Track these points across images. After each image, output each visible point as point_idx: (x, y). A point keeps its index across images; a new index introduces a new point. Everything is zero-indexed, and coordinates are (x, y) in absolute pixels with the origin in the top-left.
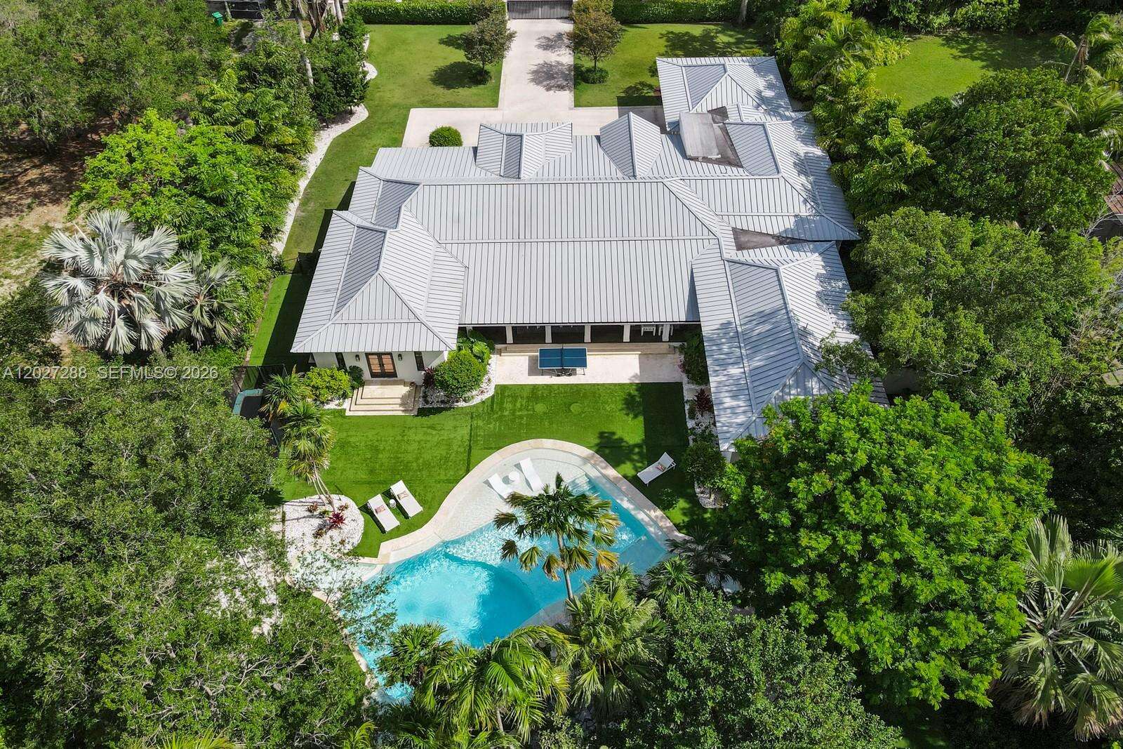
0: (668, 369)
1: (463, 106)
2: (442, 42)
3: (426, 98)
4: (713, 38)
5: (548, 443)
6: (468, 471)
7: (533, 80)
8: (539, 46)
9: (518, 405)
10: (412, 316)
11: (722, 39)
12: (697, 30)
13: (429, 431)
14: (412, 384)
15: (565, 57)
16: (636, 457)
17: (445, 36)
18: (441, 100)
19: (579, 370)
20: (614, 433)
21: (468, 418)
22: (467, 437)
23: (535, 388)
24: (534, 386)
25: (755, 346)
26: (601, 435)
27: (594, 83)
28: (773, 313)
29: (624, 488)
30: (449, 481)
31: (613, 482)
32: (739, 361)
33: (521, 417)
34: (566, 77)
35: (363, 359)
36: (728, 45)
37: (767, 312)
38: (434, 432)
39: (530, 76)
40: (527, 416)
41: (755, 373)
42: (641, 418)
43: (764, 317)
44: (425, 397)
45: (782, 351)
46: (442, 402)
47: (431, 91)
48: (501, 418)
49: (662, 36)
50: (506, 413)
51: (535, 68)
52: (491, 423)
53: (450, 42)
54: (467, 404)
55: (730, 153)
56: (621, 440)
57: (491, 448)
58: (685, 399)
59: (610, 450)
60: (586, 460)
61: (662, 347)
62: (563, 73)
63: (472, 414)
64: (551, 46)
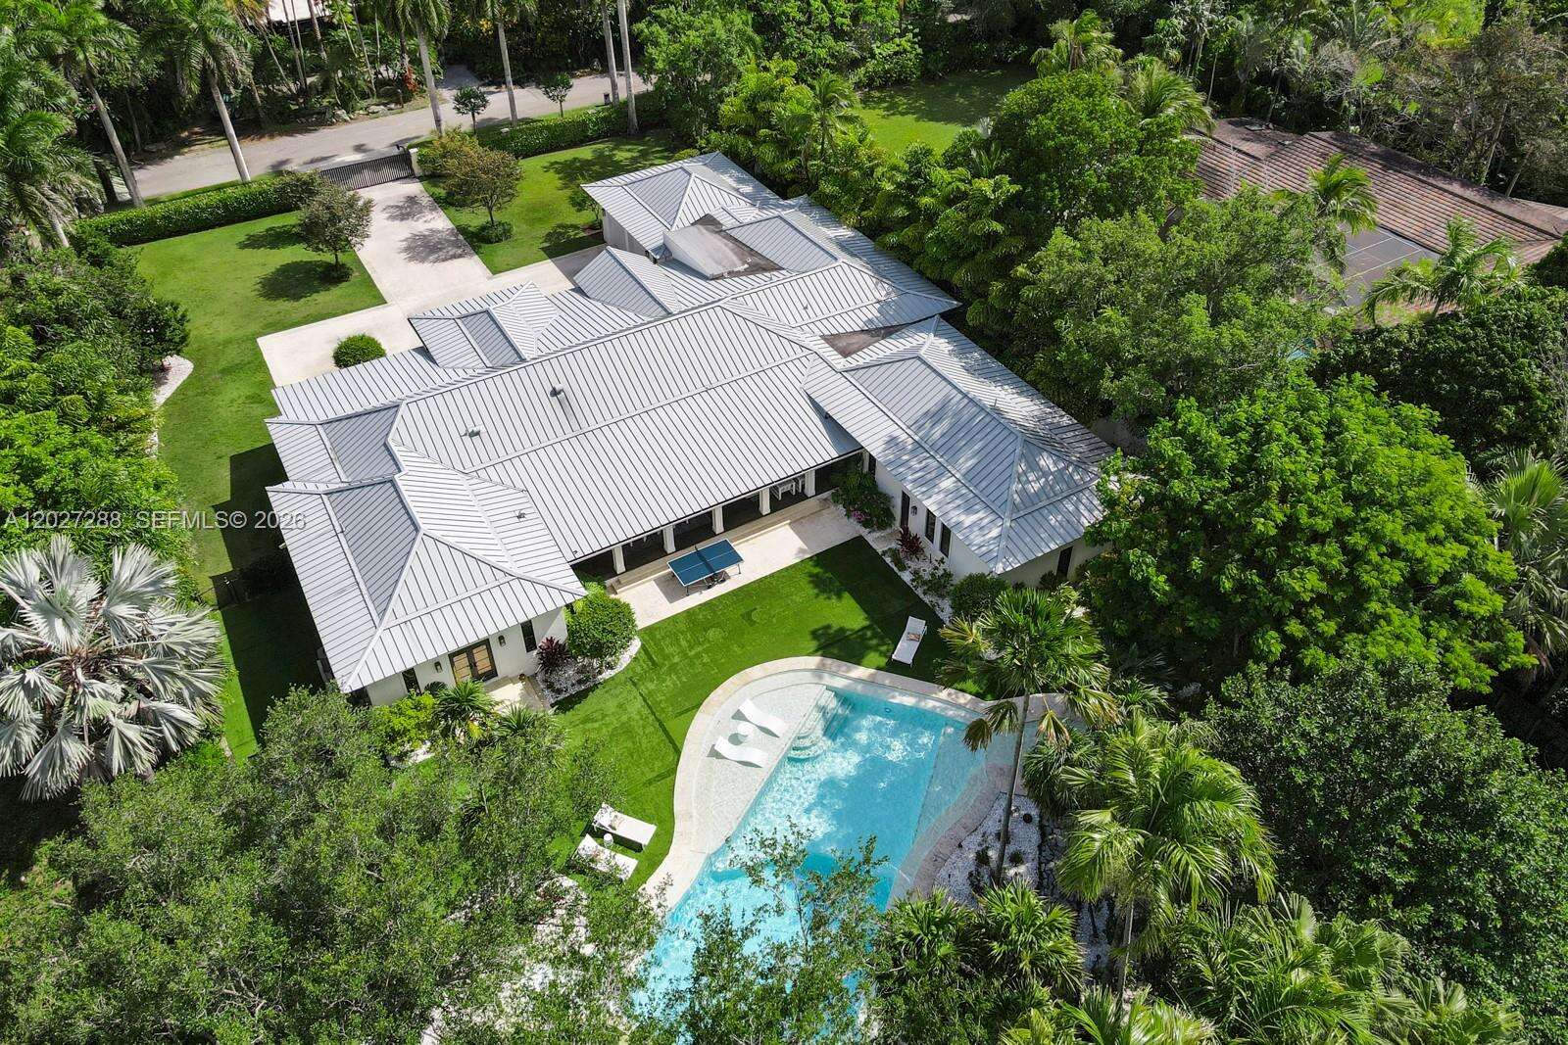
0: (837, 528)
1: (334, 316)
2: (243, 246)
3: (270, 320)
4: (610, 157)
5: (756, 671)
6: (678, 752)
7: (411, 259)
8: (392, 218)
9: (684, 643)
10: (499, 574)
11: (622, 155)
12: (585, 153)
13: (589, 726)
14: (522, 677)
15: (439, 222)
16: (874, 642)
17: (243, 238)
18: (295, 317)
19: (730, 570)
20: (828, 627)
21: (629, 686)
22: (646, 711)
23: (690, 614)
24: (688, 611)
25: (949, 448)
26: (815, 635)
27: (500, 241)
28: (944, 406)
29: (887, 682)
30: (661, 777)
31: (870, 682)
32: (943, 471)
33: (698, 656)
34: (456, 244)
35: (446, 664)
36: (634, 160)
37: (936, 409)
38: (596, 725)
39: (404, 255)
40: (707, 651)
41: (971, 477)
42: (846, 595)
43: (936, 416)
44: (550, 686)
45: (990, 437)
46: (580, 682)
47: (273, 310)
48: (673, 668)
49: (547, 169)
50: (676, 659)
51: (404, 244)
52: (664, 681)
53: (253, 242)
54: (616, 671)
55: (756, 260)
56: (842, 630)
57: (687, 710)
58: (880, 551)
59: (838, 646)
60: (819, 671)
61: (811, 504)
62: (448, 241)
63: (632, 679)
64: (408, 214)
